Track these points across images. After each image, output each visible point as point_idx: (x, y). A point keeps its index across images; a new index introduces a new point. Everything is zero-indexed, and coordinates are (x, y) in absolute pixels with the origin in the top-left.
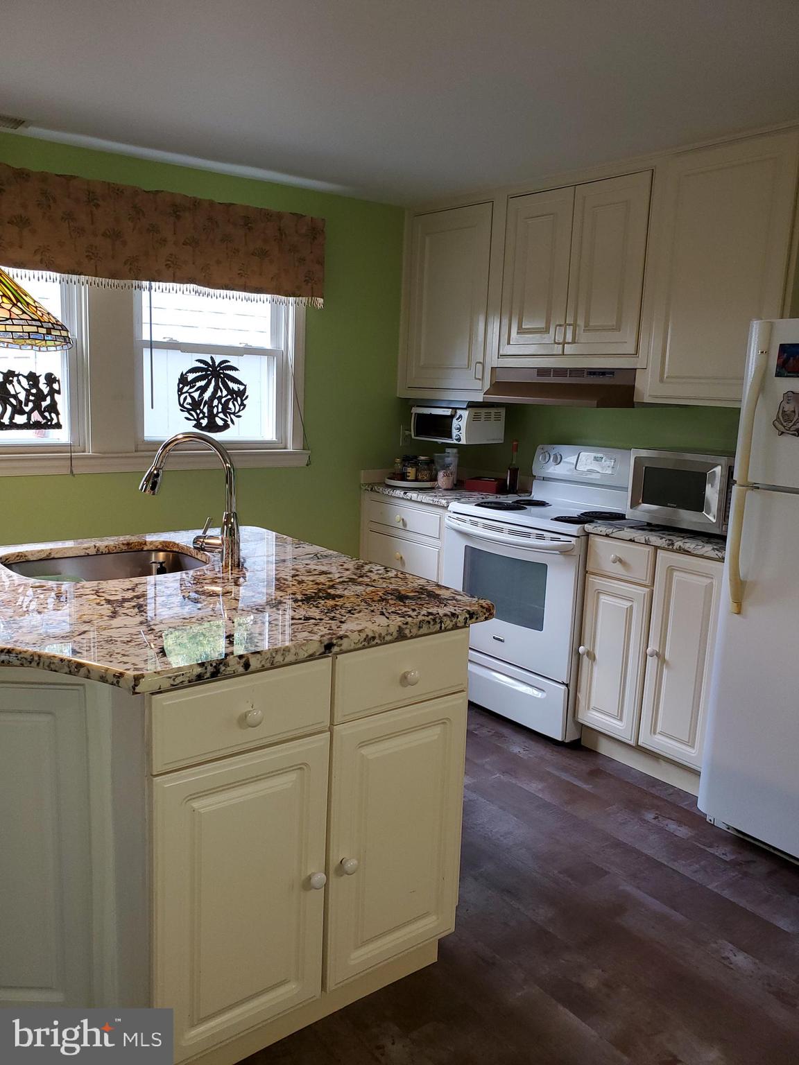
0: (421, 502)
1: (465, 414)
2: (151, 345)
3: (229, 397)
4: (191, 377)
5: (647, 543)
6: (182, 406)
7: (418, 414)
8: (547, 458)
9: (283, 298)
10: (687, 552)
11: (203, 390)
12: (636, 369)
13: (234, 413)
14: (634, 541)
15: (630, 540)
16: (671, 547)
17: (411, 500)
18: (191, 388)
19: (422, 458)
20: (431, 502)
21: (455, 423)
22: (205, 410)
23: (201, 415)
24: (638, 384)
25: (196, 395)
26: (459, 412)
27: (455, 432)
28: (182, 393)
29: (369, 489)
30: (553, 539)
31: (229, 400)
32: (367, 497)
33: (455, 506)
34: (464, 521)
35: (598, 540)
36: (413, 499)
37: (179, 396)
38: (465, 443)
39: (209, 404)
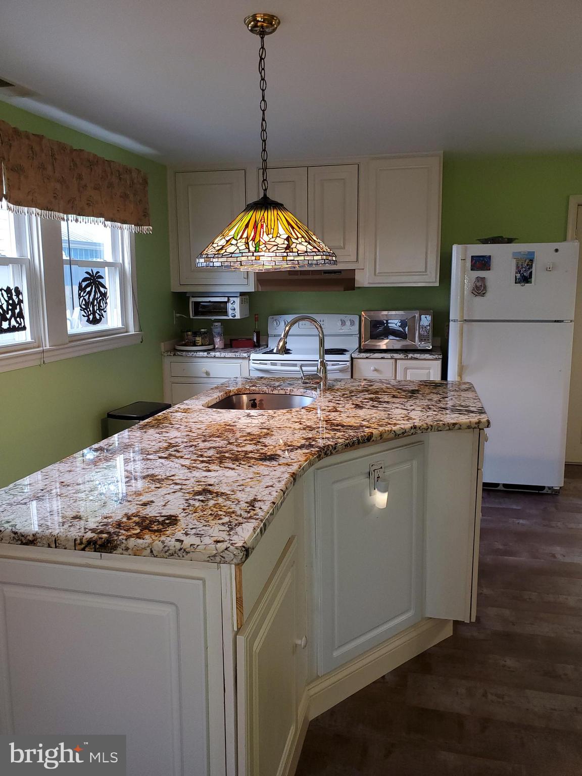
0: (225, 358)
1: (237, 300)
2: (70, 262)
3: (101, 298)
4: (84, 284)
5: (392, 358)
6: (81, 306)
7: (195, 302)
8: (278, 323)
9: (119, 224)
10: (416, 359)
11: (89, 293)
12: (355, 270)
13: (103, 309)
14: (384, 358)
15: (382, 358)
16: (406, 358)
17: (215, 357)
18: (84, 293)
19: (203, 330)
20: (234, 356)
21: (229, 306)
22: (91, 309)
23: (90, 313)
24: (357, 277)
25: (86, 298)
26: (231, 299)
27: (230, 312)
28: (81, 297)
29: (172, 355)
30: (333, 365)
31: (101, 299)
32: (168, 360)
33: (253, 356)
34: (266, 364)
35: (359, 360)
36: (216, 356)
37: (79, 299)
38: (239, 318)
39: (93, 303)
